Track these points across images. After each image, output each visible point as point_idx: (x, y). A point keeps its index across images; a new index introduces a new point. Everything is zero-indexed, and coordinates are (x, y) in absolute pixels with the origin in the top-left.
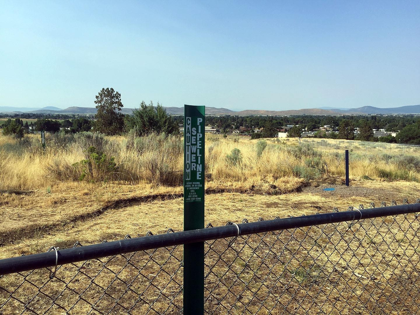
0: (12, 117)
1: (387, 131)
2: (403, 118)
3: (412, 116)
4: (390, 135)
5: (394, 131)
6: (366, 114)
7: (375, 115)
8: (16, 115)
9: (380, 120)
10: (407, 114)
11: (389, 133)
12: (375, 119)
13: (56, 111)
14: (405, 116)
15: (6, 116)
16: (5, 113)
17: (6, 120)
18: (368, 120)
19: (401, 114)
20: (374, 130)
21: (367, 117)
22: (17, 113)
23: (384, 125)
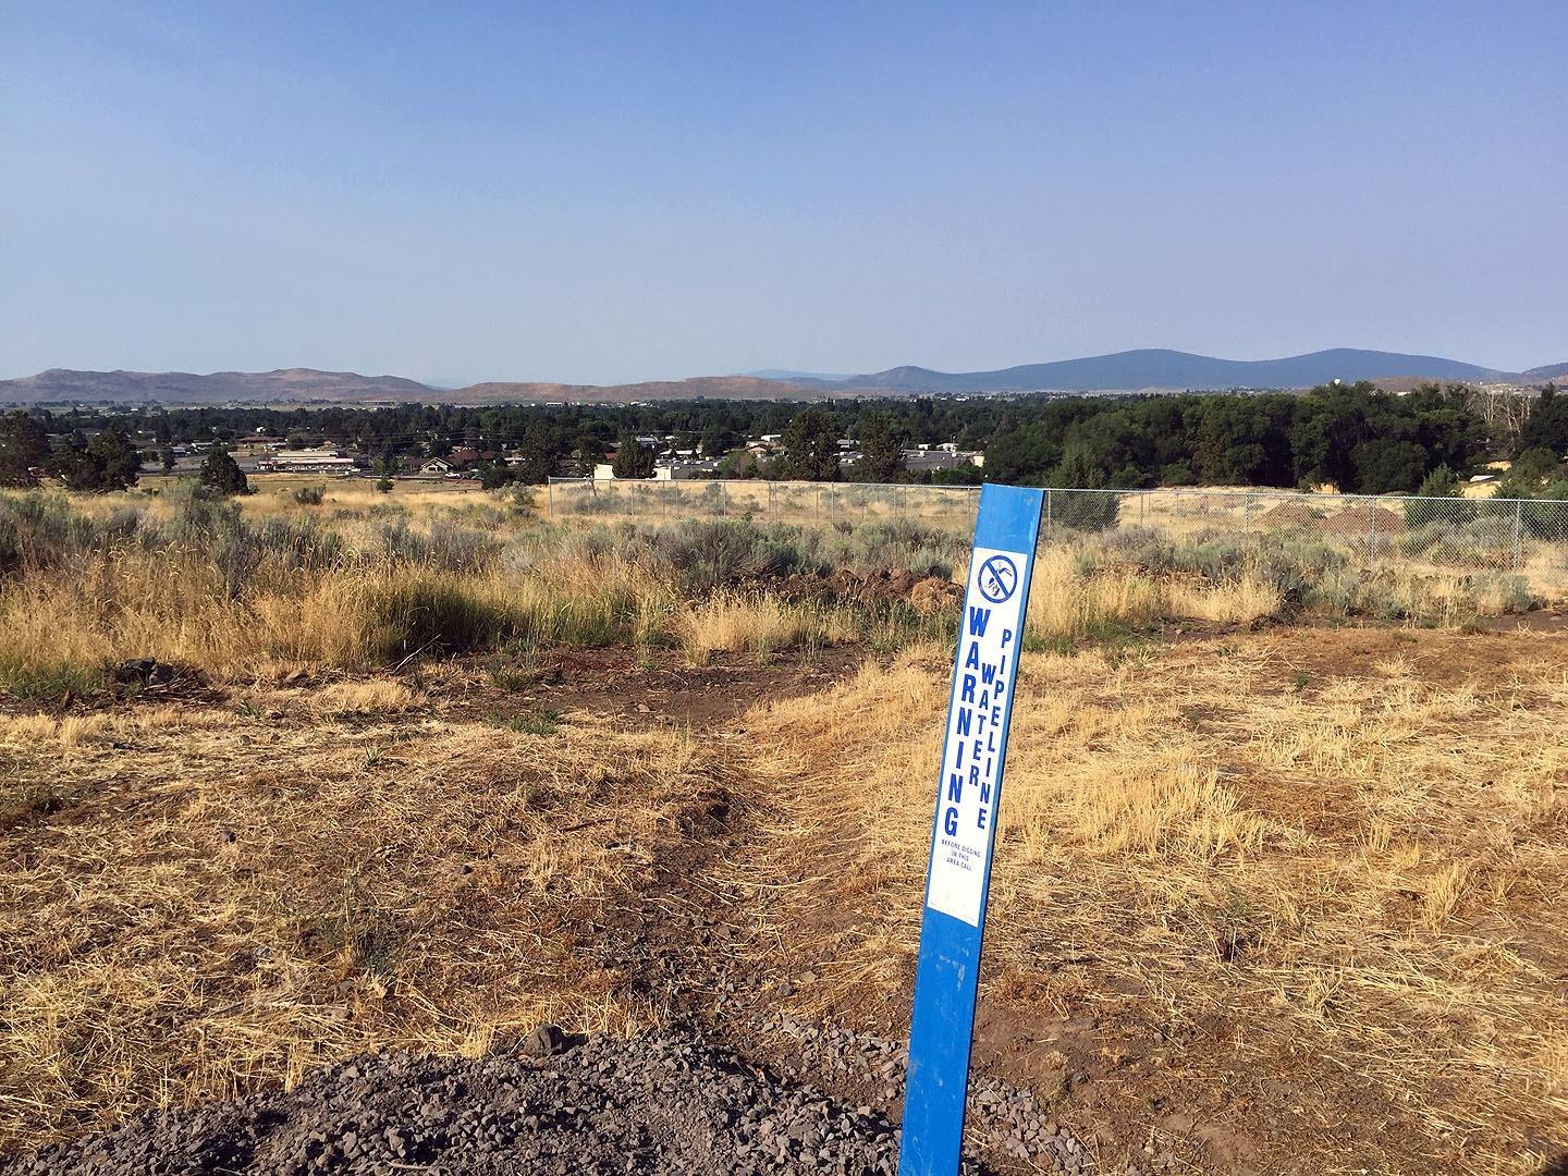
1: (963, 450)
2: (1015, 406)
3: (1042, 399)
4: (968, 462)
5: (981, 448)
6: (902, 394)
7: (932, 396)
9: (943, 413)
10: (1027, 392)
11: (966, 454)
12: (930, 411)
14: (1020, 399)
18: (906, 415)
19: (1011, 391)
20: (921, 446)
21: (904, 405)
23: (952, 431)
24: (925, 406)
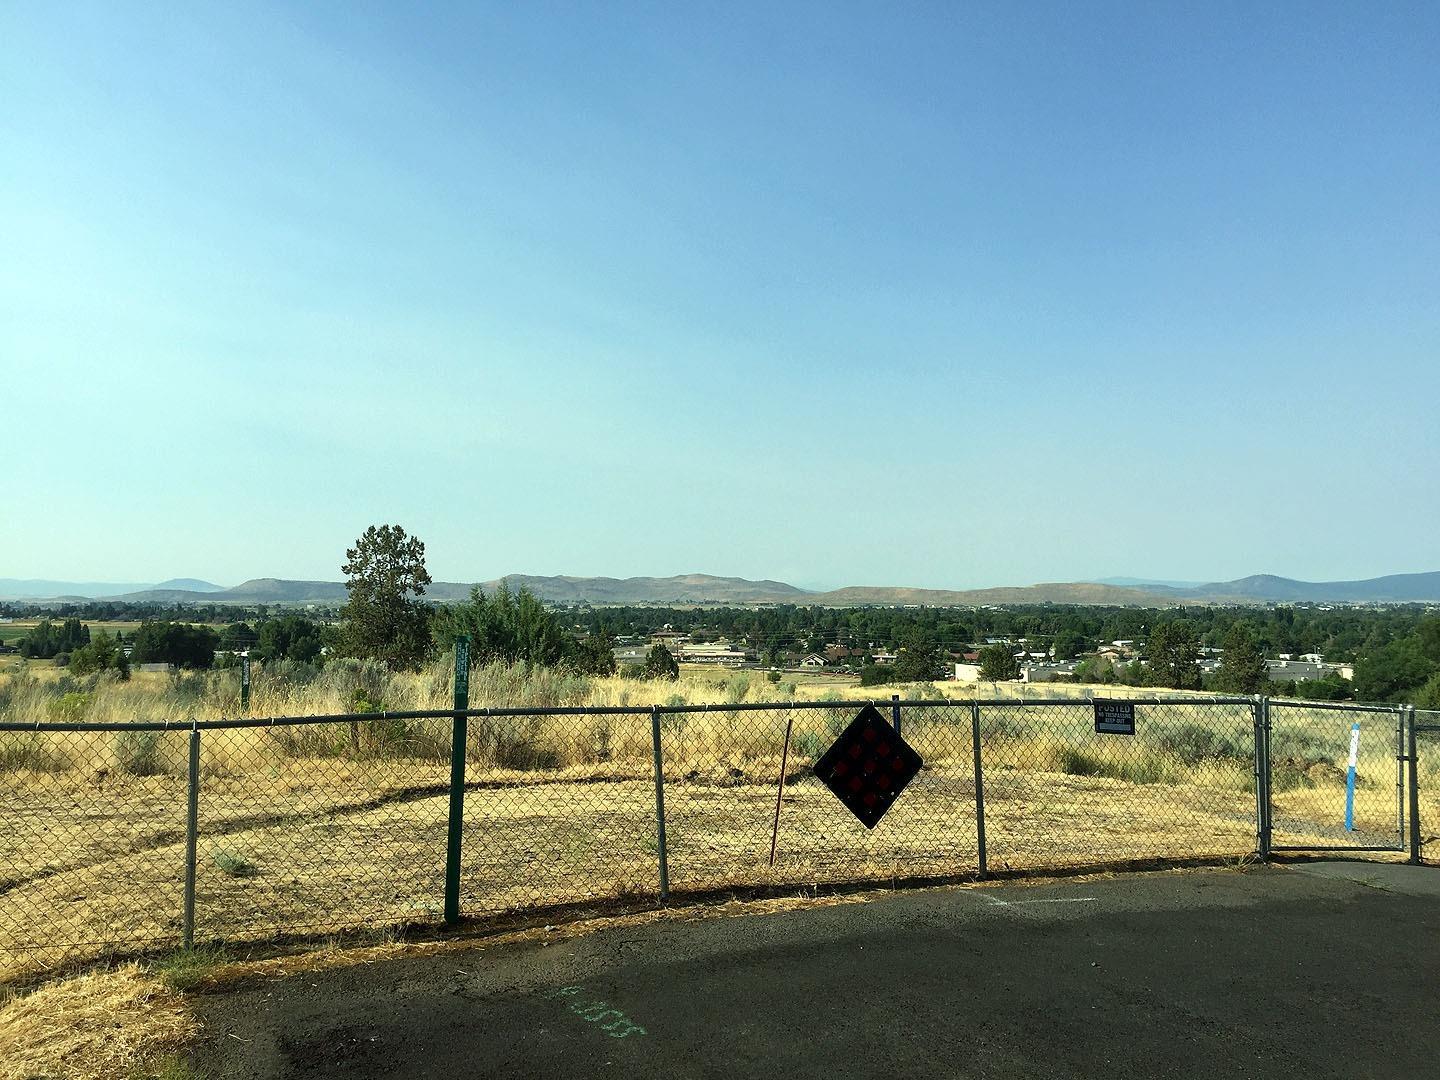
0: (55, 616)
1: (1329, 662)
2: (1387, 617)
3: (1418, 610)
4: (1336, 674)
5: (1351, 660)
6: (1260, 602)
7: (1291, 605)
8: (68, 610)
9: (1305, 623)
10: (1400, 603)
11: (1332, 666)
12: (1290, 620)
13: (203, 596)
14: (1393, 610)
15: (33, 611)
16: (30, 603)
17: (32, 624)
18: (1264, 624)
19: (1381, 602)
20: (1282, 656)
21: (1261, 613)
22: (72, 603)
23: (1317, 642)
24: (1284, 615)
